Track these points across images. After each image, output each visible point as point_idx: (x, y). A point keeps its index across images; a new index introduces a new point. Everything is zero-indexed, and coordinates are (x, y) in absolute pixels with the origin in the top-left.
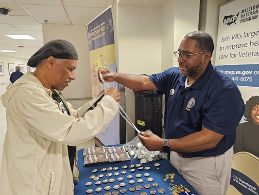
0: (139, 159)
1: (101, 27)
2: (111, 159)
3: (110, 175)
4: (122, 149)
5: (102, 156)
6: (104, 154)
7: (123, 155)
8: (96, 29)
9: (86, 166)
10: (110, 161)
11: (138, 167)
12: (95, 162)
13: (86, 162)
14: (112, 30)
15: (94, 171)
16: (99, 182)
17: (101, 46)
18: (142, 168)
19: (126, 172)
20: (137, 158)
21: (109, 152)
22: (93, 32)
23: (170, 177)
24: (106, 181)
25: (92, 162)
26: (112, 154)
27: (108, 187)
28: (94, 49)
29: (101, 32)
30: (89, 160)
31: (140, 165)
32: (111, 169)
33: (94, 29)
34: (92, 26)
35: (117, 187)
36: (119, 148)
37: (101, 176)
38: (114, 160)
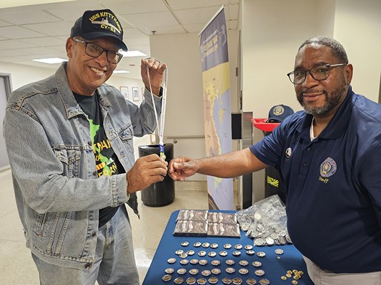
0: (253, 239)
1: (213, 37)
2: (212, 231)
3: (204, 253)
4: (233, 218)
5: (200, 224)
6: (204, 222)
7: (231, 227)
8: (209, 41)
9: (177, 235)
10: (209, 234)
11: (248, 250)
12: (189, 231)
13: (177, 230)
14: (225, 42)
15: (185, 244)
16: (185, 262)
18: (253, 252)
19: (226, 254)
20: (249, 235)
21: (212, 219)
22: (206, 44)
23: (293, 275)
24: (195, 261)
25: (184, 230)
26: (215, 224)
27: (194, 271)
29: (214, 45)
30: (181, 227)
31: (251, 247)
32: (207, 245)
34: (204, 35)
35: (207, 273)
36: (229, 216)
37: (191, 253)
38: (216, 233)
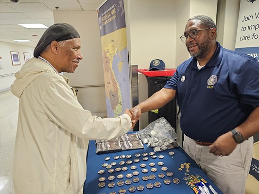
0: (153, 147)
1: (111, 10)
2: (124, 147)
3: (123, 163)
4: (135, 136)
5: (114, 143)
6: (117, 142)
7: (136, 142)
8: (107, 13)
9: (99, 153)
10: (123, 149)
11: (152, 156)
12: (108, 149)
13: (99, 150)
14: (122, 13)
15: (107, 159)
16: (112, 171)
17: (112, 31)
18: (156, 156)
19: (139, 160)
20: (150, 146)
21: (122, 139)
23: (185, 166)
24: (119, 169)
25: (104, 149)
26: (125, 142)
27: (121, 176)
28: (105, 34)
29: (112, 16)
30: (101, 148)
31: (153, 153)
32: (124, 157)
33: (105, 13)
34: (102, 10)
35: (130, 175)
36: (132, 135)
37: (114, 164)
38: (127, 148)
